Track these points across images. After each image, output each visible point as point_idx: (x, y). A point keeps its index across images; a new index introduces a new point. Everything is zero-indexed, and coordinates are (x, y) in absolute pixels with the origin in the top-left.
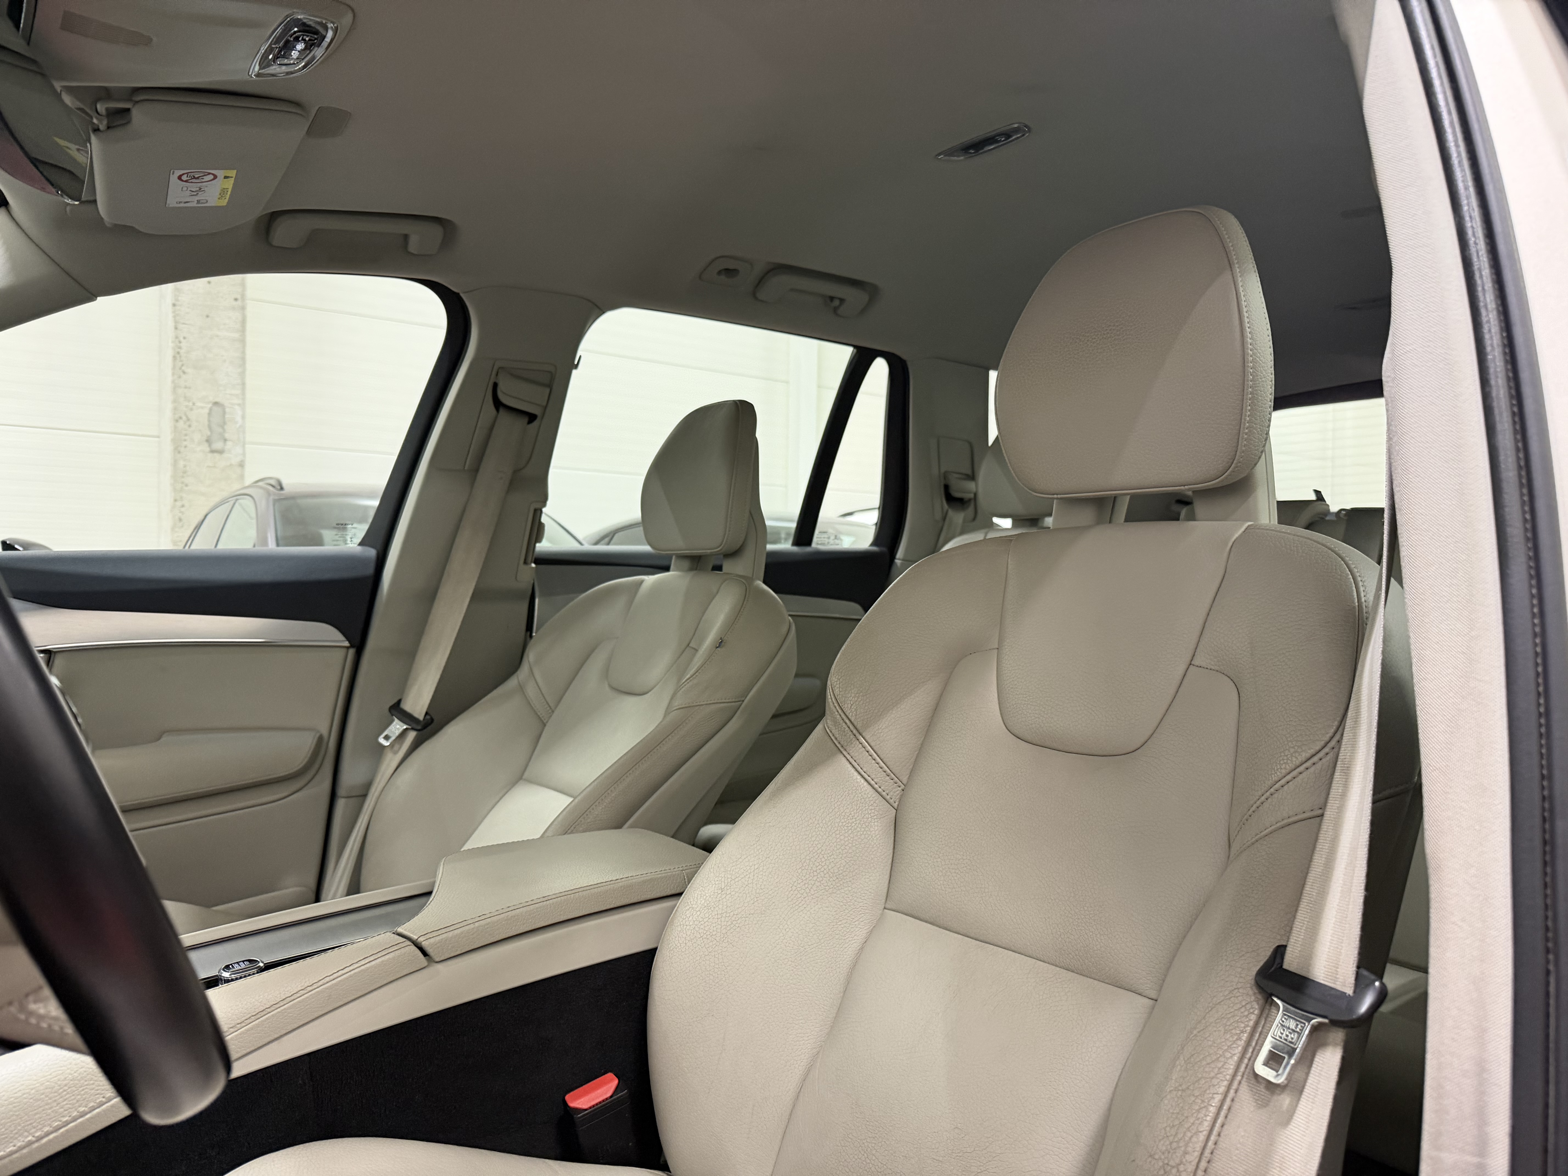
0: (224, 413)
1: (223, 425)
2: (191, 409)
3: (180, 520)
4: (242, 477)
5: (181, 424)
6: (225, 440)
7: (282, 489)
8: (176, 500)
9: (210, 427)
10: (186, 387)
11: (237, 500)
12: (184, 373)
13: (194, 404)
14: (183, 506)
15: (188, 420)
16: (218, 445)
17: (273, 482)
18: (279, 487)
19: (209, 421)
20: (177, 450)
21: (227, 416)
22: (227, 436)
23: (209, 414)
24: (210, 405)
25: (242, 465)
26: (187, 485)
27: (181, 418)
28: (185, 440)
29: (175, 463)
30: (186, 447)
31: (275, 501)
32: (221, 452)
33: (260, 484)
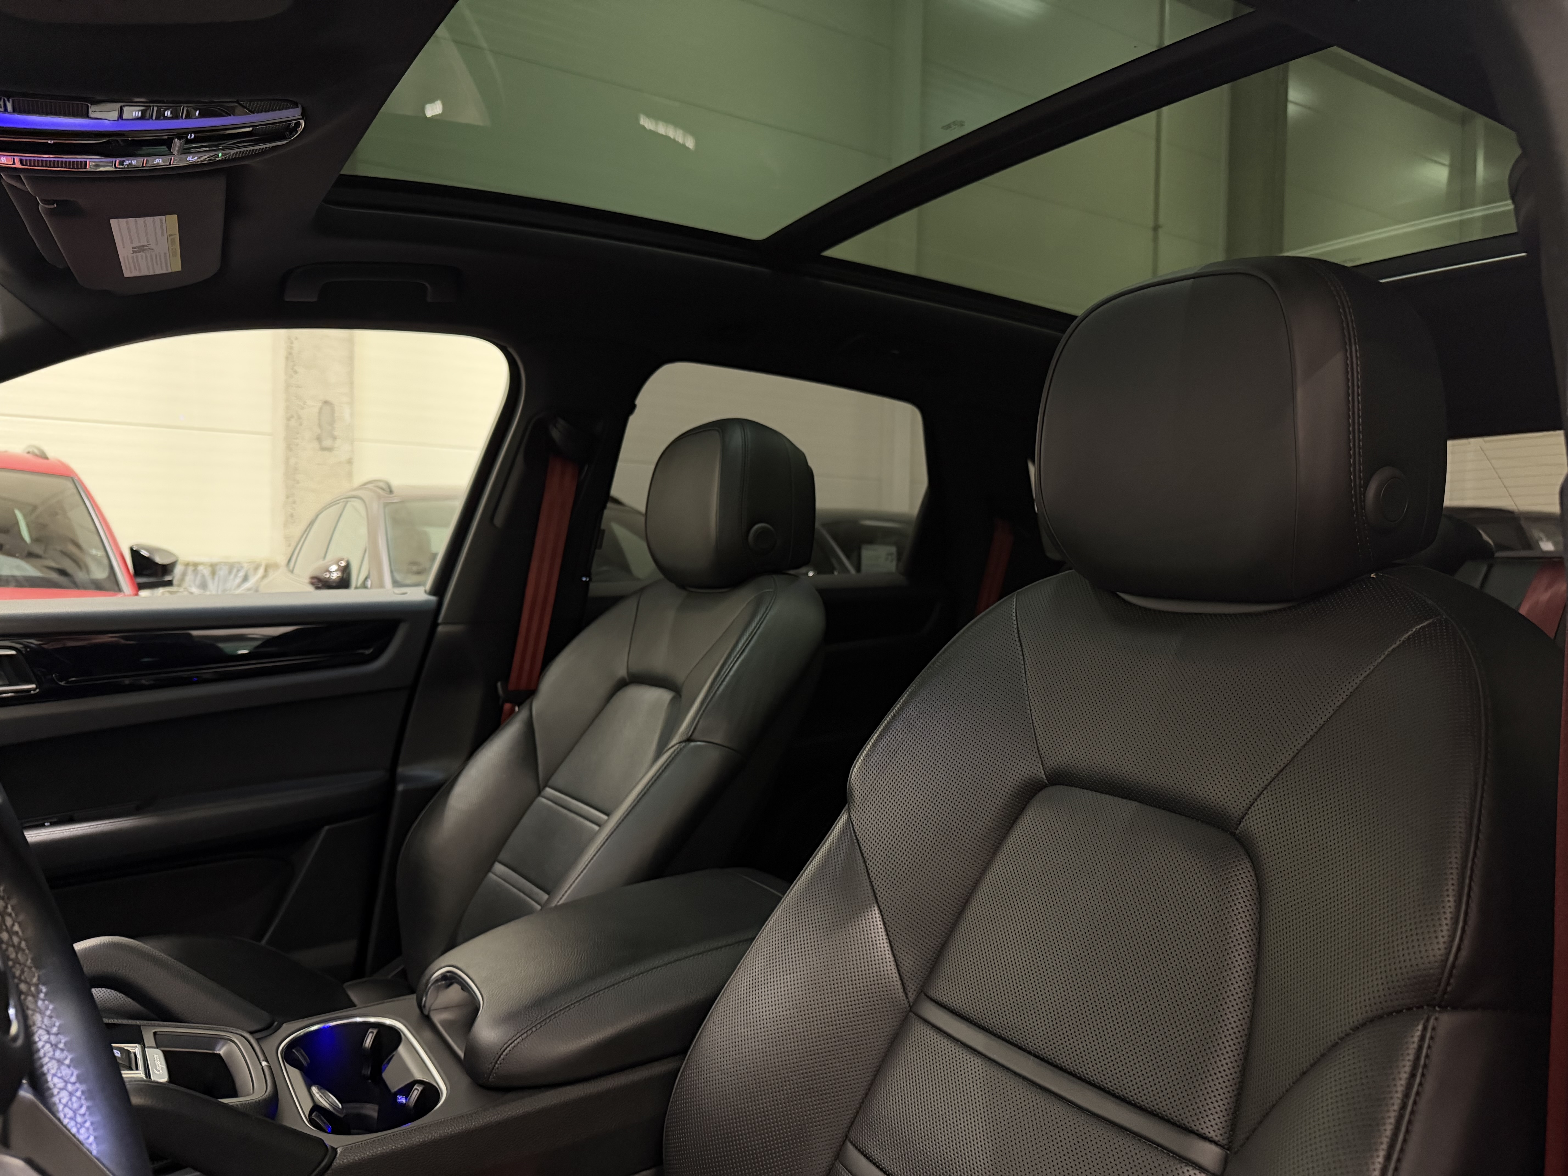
0: (333, 411)
1: (332, 423)
2: (302, 408)
3: (292, 516)
4: (350, 475)
5: (293, 423)
6: (334, 438)
7: (391, 492)
8: (288, 497)
9: (320, 426)
10: (298, 387)
11: (347, 502)
12: (296, 372)
13: (305, 403)
14: (294, 502)
15: (299, 418)
16: (327, 443)
17: (381, 484)
18: (388, 490)
19: (319, 420)
20: (289, 448)
21: (336, 415)
22: (336, 433)
23: (320, 412)
24: (320, 404)
25: (350, 462)
26: (298, 482)
27: (292, 417)
28: (296, 438)
29: (287, 459)
30: (297, 445)
31: (386, 505)
32: (329, 449)
33: (369, 486)
